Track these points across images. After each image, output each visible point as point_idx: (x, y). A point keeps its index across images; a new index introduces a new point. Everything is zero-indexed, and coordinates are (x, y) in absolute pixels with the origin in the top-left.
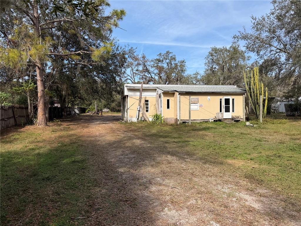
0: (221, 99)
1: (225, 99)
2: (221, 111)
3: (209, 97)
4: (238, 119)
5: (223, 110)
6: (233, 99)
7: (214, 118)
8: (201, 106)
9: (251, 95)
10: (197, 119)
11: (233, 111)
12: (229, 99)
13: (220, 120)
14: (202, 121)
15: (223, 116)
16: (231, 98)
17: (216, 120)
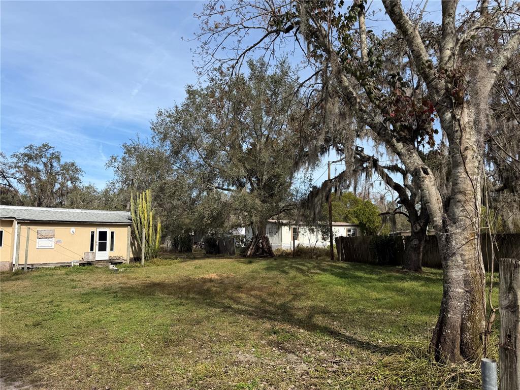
0: (93, 232)
1: (100, 232)
2: (92, 249)
3: (73, 229)
4: (119, 261)
5: (96, 247)
6: (112, 233)
7: (81, 261)
8: (58, 242)
9: (137, 227)
10: (51, 262)
11: (112, 249)
12: (106, 232)
13: (89, 264)
14: (59, 265)
15: (95, 258)
16: (109, 230)
17: (84, 264)
